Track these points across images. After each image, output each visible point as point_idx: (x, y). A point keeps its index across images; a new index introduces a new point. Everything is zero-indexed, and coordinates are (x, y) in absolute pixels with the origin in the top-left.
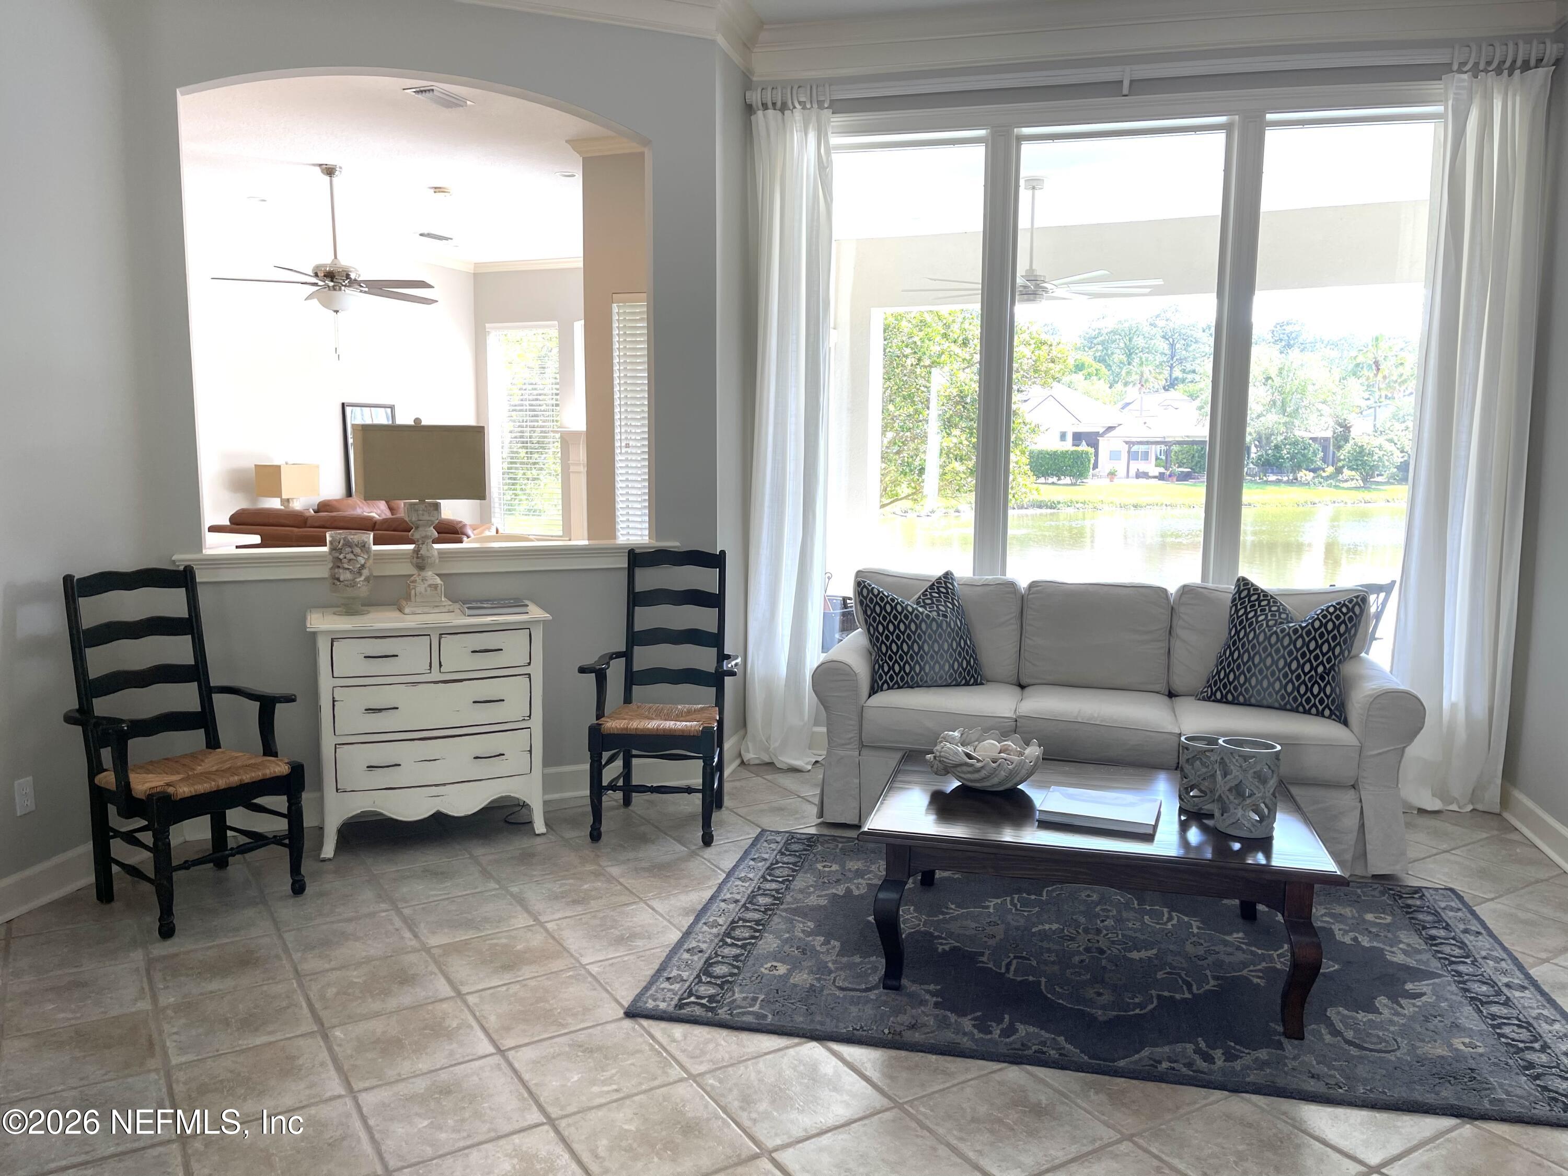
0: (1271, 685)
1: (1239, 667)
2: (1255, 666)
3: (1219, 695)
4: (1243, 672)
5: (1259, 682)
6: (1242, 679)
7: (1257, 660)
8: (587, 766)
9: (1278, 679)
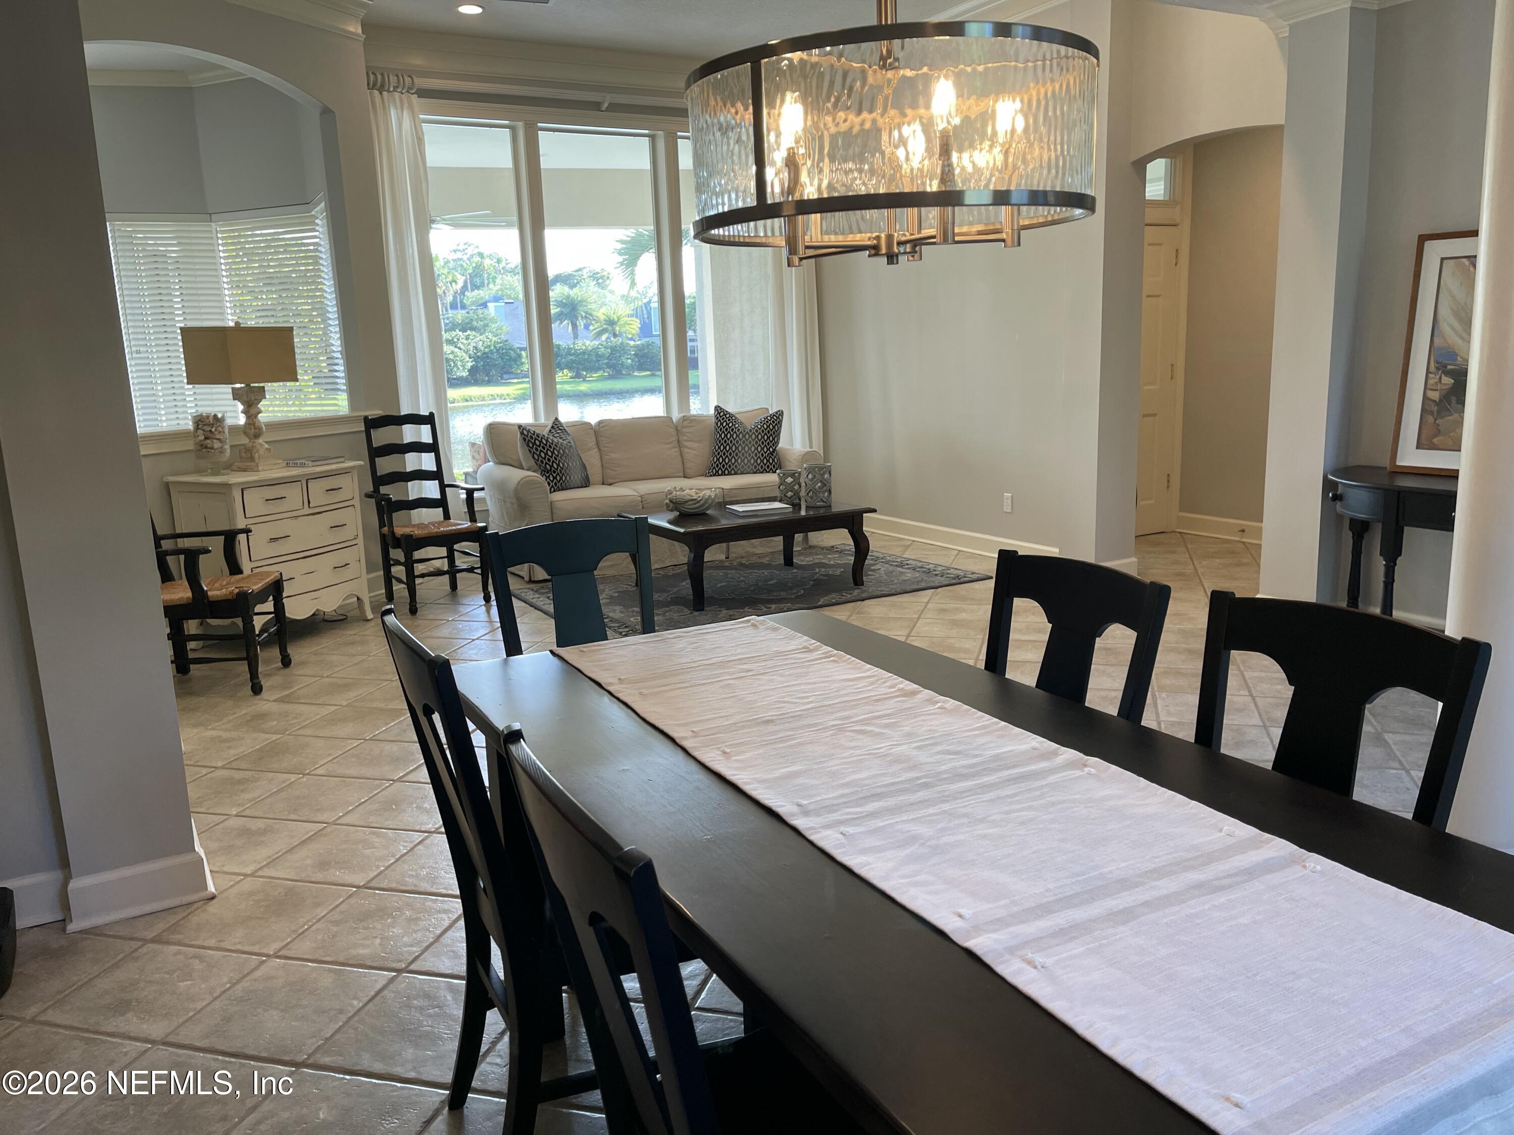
0: (749, 461)
1: (730, 454)
2: (740, 452)
3: (720, 472)
4: (733, 457)
5: (743, 461)
6: (733, 461)
7: (740, 448)
8: (382, 573)
9: (753, 457)
